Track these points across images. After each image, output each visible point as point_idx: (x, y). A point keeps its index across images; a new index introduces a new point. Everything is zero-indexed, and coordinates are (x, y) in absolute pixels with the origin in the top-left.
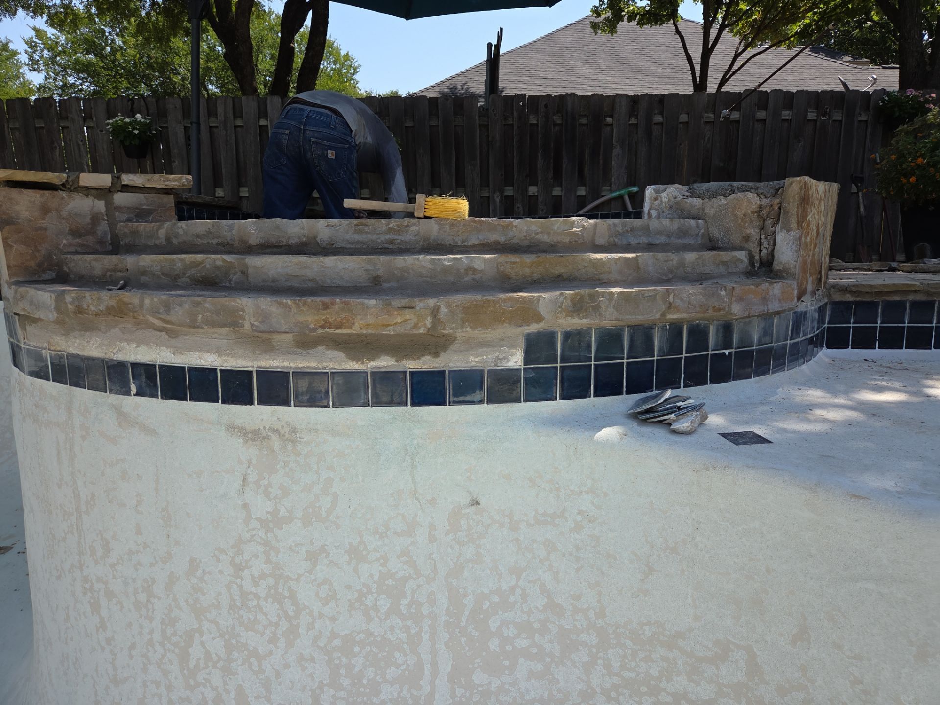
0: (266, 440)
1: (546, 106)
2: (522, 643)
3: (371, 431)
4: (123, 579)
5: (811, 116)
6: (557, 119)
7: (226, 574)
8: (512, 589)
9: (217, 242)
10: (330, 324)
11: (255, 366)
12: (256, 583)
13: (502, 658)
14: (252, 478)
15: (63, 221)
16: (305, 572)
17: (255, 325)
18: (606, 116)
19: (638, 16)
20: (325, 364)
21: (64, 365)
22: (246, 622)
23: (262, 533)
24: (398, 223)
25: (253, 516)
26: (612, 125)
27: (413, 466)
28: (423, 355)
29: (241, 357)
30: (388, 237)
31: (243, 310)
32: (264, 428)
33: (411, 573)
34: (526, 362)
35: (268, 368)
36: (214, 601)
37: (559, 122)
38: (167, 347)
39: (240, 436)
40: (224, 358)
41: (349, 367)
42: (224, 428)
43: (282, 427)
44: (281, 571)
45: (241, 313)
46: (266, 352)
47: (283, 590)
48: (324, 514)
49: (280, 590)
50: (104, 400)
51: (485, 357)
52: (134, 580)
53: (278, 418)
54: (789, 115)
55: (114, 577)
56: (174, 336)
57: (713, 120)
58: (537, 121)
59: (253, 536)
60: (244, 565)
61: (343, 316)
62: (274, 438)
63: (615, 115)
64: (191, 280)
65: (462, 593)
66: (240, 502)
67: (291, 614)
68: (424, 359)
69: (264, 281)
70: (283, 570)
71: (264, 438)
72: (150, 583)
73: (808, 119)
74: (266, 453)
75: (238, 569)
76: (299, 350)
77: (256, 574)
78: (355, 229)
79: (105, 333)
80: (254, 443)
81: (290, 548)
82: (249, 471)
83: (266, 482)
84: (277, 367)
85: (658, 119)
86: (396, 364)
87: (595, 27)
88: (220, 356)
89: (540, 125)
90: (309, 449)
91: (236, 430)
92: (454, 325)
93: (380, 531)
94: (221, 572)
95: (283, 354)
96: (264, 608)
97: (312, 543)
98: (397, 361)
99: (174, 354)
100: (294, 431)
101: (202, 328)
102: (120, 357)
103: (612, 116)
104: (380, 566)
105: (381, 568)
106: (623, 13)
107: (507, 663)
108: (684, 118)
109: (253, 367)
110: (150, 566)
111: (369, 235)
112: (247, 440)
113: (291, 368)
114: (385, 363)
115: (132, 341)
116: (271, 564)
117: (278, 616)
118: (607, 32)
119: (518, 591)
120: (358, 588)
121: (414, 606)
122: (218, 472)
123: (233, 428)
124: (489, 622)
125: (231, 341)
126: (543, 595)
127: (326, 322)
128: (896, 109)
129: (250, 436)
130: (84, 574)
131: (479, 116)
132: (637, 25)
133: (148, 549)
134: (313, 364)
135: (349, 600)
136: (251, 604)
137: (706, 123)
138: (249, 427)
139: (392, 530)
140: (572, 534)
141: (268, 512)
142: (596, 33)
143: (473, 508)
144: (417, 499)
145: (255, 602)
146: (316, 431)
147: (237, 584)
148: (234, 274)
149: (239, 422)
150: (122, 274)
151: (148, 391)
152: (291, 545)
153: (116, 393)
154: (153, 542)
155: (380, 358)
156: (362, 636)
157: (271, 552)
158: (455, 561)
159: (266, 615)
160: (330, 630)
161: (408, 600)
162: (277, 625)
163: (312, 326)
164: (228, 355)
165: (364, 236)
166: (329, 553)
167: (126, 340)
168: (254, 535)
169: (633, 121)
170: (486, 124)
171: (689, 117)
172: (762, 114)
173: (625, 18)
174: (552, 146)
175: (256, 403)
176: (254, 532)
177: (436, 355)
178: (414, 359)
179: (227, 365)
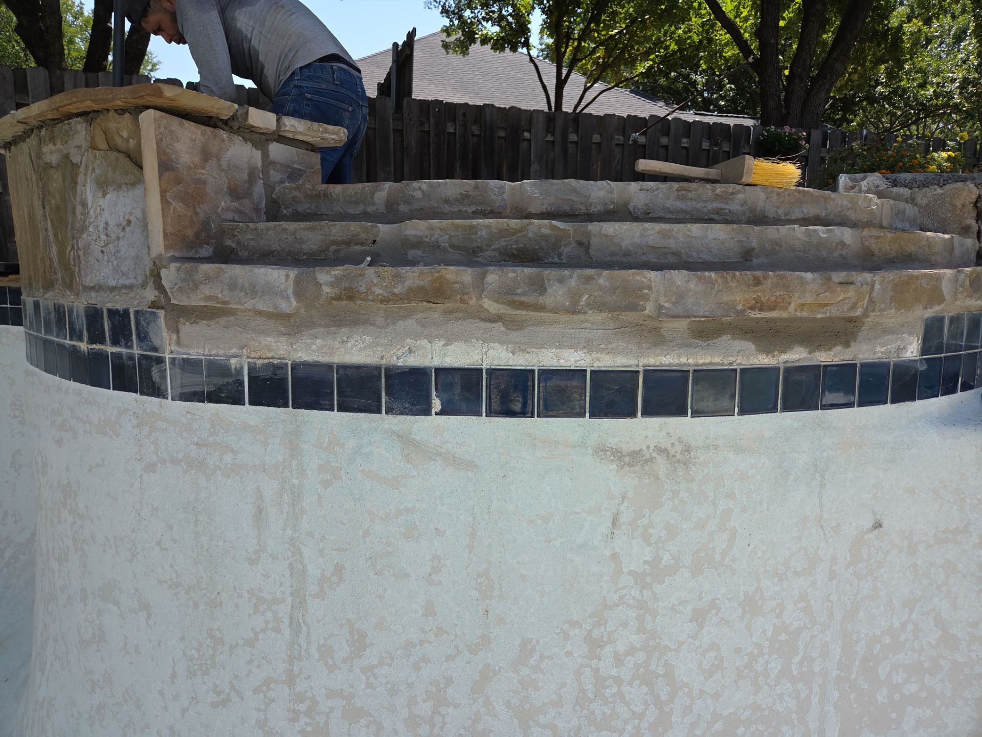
0: (649, 463)
1: (464, 115)
2: (911, 688)
3: (779, 443)
4: (390, 686)
5: (705, 145)
6: (475, 130)
7: (576, 655)
8: (904, 625)
9: (474, 210)
10: (762, 304)
11: (641, 364)
12: (619, 661)
13: (889, 710)
14: (623, 519)
15: (223, 174)
16: (689, 637)
17: (665, 307)
18: (524, 131)
19: (492, 41)
20: (731, 359)
21: (285, 380)
22: (598, 719)
23: (635, 592)
24: (724, 189)
25: (625, 570)
26: (529, 140)
27: (822, 485)
28: (835, 345)
29: (621, 353)
30: (715, 205)
31: (650, 288)
32: (648, 447)
33: (806, 621)
34: (923, 352)
35: (658, 366)
36: (554, 697)
37: (477, 132)
38: (502, 343)
39: (612, 461)
40: (595, 355)
41: (757, 362)
42: (590, 451)
43: (673, 444)
44: (658, 640)
45: (646, 291)
46: (655, 345)
47: (658, 666)
48: (718, 557)
49: (653, 667)
50: (374, 425)
51: (889, 347)
52: (411, 686)
53: (668, 434)
54: (687, 143)
55: (369, 685)
56: (515, 328)
57: (622, 143)
58: (455, 129)
59: (621, 597)
60: (605, 639)
61: (778, 294)
62: (660, 460)
63: (533, 131)
64: (501, 253)
65: (855, 639)
66: (607, 552)
67: (664, 697)
68: (835, 349)
69: (613, 254)
70: (660, 638)
71: (646, 461)
72: (442, 686)
73: (703, 148)
74: (647, 481)
75: (595, 645)
76: (697, 341)
77: (621, 649)
78: (678, 195)
79: (383, 327)
80: (632, 469)
81: (672, 608)
82: (622, 508)
83: (645, 521)
84: (670, 365)
85: (573, 137)
86: (809, 356)
87: (446, 46)
88: (590, 352)
89: (457, 134)
90: (706, 472)
91: (608, 453)
92: (882, 306)
93: (780, 572)
94: (569, 654)
95: (679, 347)
96: (627, 696)
97: (700, 598)
98: (810, 353)
99: (513, 353)
100: (688, 449)
101: (585, 313)
102: (413, 361)
103: (529, 131)
104: (775, 617)
105: (775, 621)
106: (476, 36)
107: (894, 716)
108: (596, 138)
109: (637, 366)
110: (446, 661)
111: (694, 203)
112: (623, 466)
113: (689, 365)
114: (797, 356)
115: (438, 337)
116: (645, 633)
117: (646, 704)
118: (459, 53)
119: (910, 627)
120: (749, 650)
121: (806, 664)
122: (576, 513)
123: (602, 451)
124: (879, 669)
125: (609, 332)
126: (937, 627)
127: (757, 302)
128: (777, 144)
129: (627, 459)
130: (297, 690)
131: (393, 120)
132: (491, 49)
133: (446, 635)
134: (717, 360)
135: (738, 668)
136: (608, 692)
137: (617, 145)
138: (626, 449)
139: (792, 570)
140: (975, 551)
141: (646, 562)
142: (448, 53)
143: (876, 531)
144: (822, 527)
145: (615, 689)
146: (716, 447)
147: (591, 667)
148: (566, 246)
149: (613, 442)
150: (363, 248)
151: (464, 407)
152: (674, 604)
153: (402, 414)
154: (455, 625)
155: (793, 349)
156: (748, 713)
157: (647, 616)
158: (852, 600)
159: (628, 704)
160: (711, 710)
161: (800, 657)
162: (642, 716)
163: (740, 307)
164: (601, 351)
165: (689, 204)
166: (720, 609)
167: (427, 337)
168: (624, 596)
169: (550, 138)
170: (400, 128)
171: (601, 137)
172: (664, 141)
173: (478, 41)
174: (471, 157)
175: (639, 414)
176: (624, 592)
177: (847, 345)
178: (826, 351)
179: (600, 365)
